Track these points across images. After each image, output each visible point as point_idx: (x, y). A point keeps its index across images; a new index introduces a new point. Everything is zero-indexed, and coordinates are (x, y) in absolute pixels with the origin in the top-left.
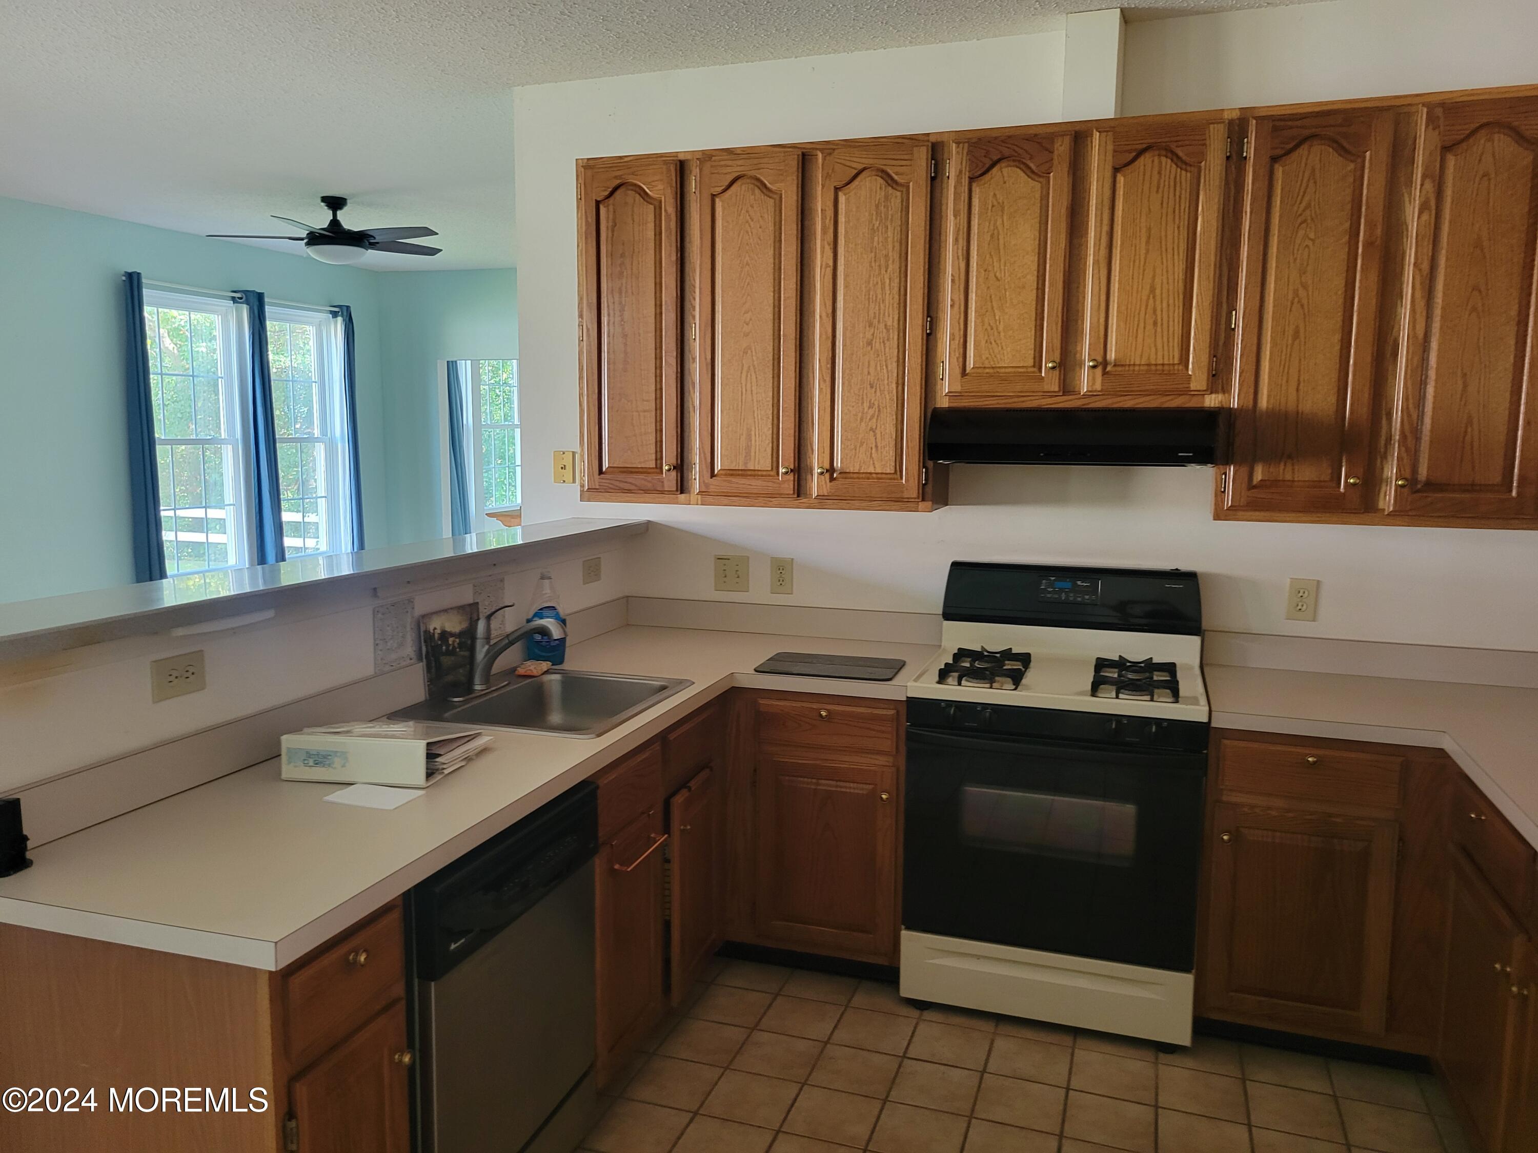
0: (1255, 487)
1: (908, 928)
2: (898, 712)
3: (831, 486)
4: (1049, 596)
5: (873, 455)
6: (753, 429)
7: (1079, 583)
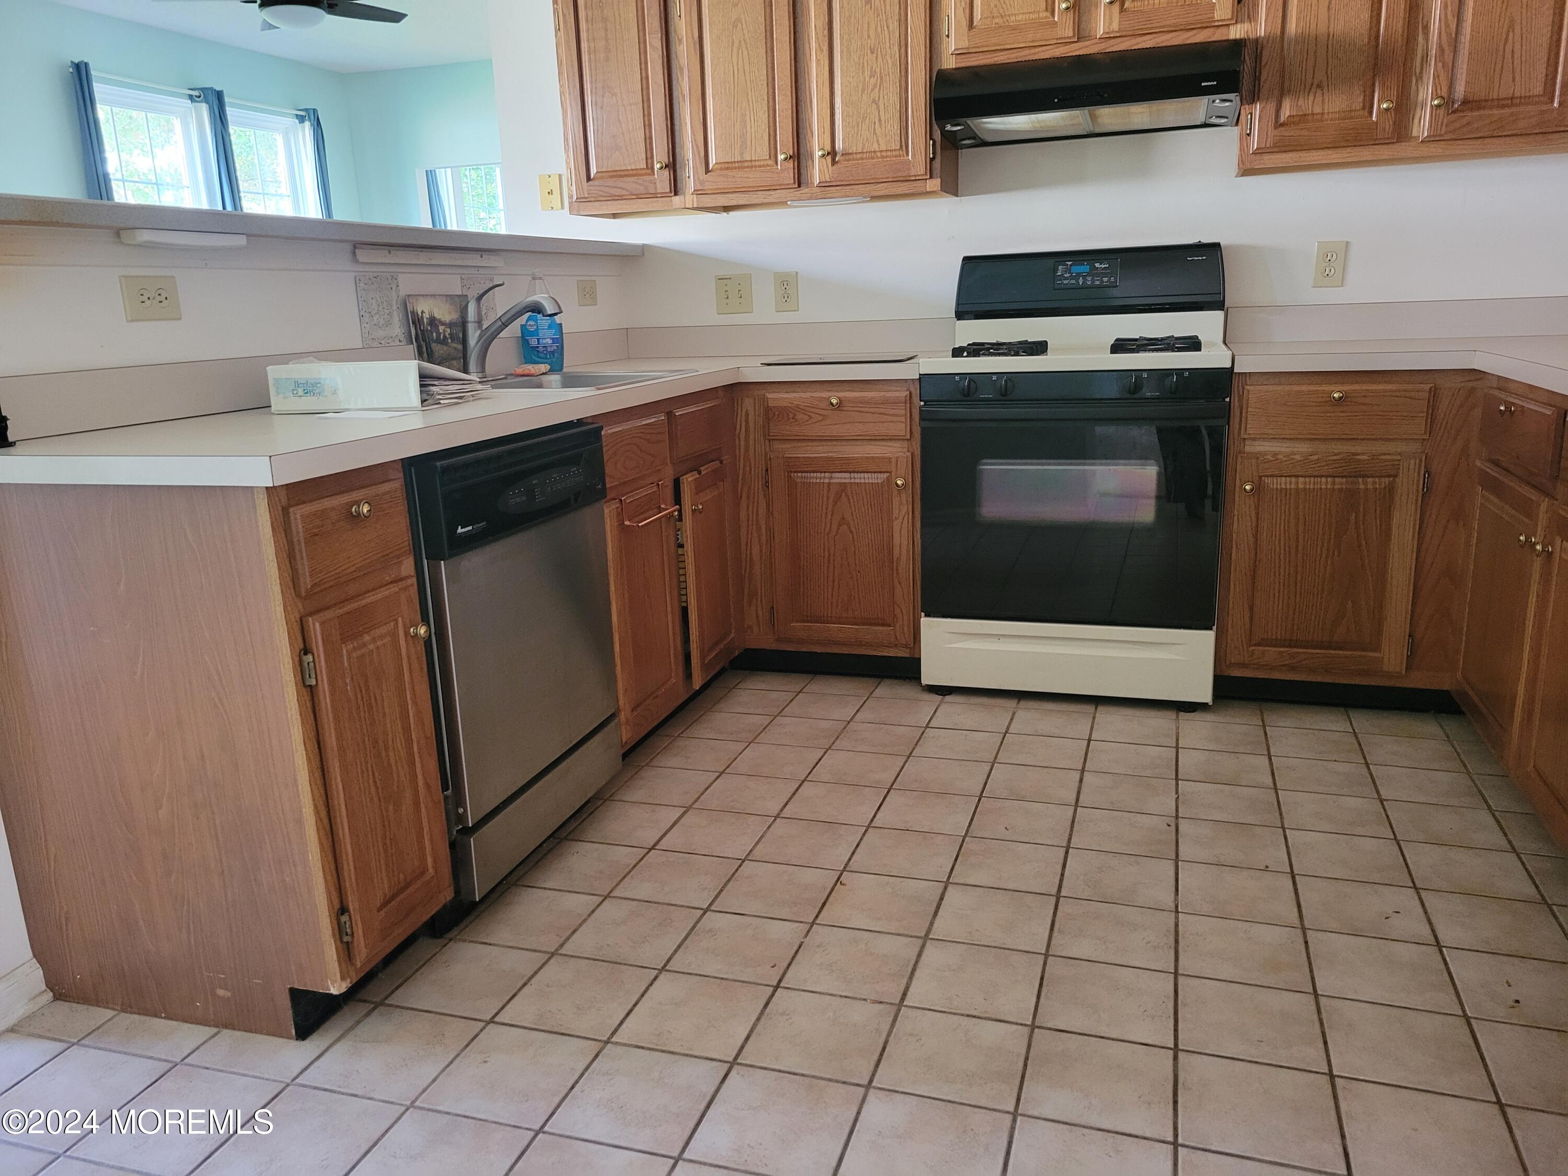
0: (1282, 125)
1: (928, 615)
2: (911, 394)
3: (832, 170)
4: (1065, 282)
5: (877, 132)
6: (748, 113)
7: (1097, 265)
